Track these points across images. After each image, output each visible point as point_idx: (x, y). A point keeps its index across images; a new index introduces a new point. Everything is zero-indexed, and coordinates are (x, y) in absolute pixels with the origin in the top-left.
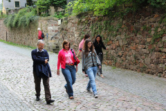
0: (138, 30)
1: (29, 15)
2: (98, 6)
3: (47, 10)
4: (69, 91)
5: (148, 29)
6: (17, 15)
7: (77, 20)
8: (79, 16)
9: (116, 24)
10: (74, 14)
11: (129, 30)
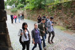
0: (39, 13)
1: (16, 9)
2: (31, 8)
3: (20, 8)
4: (16, 22)
5: (41, 13)
6: (13, 9)
7: (26, 10)
8: (27, 10)
9: (34, 12)
10: (26, 9)
11: (37, 13)
